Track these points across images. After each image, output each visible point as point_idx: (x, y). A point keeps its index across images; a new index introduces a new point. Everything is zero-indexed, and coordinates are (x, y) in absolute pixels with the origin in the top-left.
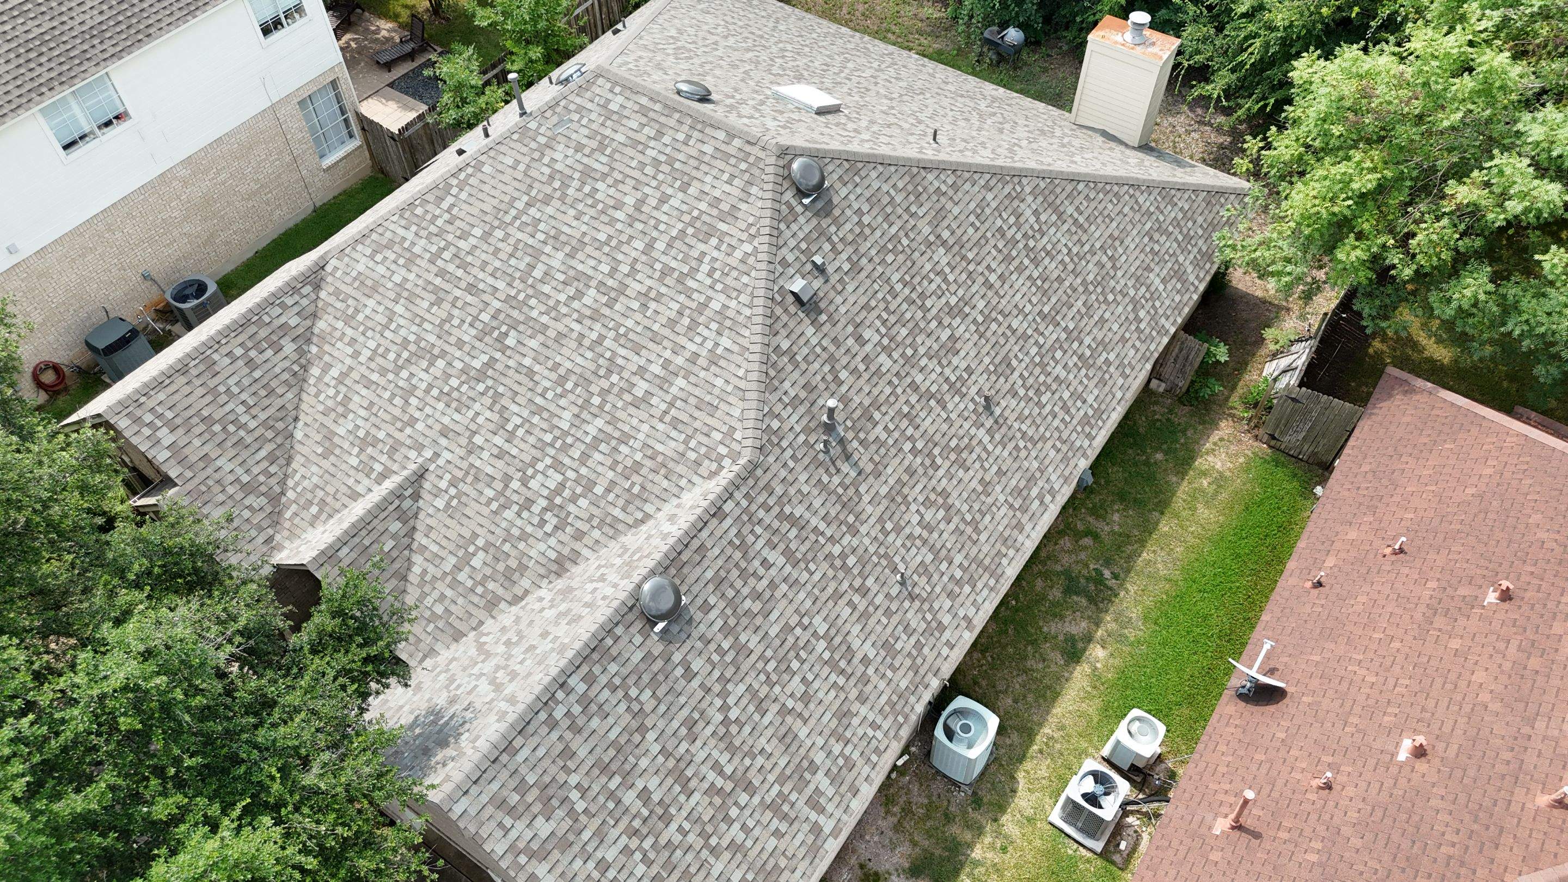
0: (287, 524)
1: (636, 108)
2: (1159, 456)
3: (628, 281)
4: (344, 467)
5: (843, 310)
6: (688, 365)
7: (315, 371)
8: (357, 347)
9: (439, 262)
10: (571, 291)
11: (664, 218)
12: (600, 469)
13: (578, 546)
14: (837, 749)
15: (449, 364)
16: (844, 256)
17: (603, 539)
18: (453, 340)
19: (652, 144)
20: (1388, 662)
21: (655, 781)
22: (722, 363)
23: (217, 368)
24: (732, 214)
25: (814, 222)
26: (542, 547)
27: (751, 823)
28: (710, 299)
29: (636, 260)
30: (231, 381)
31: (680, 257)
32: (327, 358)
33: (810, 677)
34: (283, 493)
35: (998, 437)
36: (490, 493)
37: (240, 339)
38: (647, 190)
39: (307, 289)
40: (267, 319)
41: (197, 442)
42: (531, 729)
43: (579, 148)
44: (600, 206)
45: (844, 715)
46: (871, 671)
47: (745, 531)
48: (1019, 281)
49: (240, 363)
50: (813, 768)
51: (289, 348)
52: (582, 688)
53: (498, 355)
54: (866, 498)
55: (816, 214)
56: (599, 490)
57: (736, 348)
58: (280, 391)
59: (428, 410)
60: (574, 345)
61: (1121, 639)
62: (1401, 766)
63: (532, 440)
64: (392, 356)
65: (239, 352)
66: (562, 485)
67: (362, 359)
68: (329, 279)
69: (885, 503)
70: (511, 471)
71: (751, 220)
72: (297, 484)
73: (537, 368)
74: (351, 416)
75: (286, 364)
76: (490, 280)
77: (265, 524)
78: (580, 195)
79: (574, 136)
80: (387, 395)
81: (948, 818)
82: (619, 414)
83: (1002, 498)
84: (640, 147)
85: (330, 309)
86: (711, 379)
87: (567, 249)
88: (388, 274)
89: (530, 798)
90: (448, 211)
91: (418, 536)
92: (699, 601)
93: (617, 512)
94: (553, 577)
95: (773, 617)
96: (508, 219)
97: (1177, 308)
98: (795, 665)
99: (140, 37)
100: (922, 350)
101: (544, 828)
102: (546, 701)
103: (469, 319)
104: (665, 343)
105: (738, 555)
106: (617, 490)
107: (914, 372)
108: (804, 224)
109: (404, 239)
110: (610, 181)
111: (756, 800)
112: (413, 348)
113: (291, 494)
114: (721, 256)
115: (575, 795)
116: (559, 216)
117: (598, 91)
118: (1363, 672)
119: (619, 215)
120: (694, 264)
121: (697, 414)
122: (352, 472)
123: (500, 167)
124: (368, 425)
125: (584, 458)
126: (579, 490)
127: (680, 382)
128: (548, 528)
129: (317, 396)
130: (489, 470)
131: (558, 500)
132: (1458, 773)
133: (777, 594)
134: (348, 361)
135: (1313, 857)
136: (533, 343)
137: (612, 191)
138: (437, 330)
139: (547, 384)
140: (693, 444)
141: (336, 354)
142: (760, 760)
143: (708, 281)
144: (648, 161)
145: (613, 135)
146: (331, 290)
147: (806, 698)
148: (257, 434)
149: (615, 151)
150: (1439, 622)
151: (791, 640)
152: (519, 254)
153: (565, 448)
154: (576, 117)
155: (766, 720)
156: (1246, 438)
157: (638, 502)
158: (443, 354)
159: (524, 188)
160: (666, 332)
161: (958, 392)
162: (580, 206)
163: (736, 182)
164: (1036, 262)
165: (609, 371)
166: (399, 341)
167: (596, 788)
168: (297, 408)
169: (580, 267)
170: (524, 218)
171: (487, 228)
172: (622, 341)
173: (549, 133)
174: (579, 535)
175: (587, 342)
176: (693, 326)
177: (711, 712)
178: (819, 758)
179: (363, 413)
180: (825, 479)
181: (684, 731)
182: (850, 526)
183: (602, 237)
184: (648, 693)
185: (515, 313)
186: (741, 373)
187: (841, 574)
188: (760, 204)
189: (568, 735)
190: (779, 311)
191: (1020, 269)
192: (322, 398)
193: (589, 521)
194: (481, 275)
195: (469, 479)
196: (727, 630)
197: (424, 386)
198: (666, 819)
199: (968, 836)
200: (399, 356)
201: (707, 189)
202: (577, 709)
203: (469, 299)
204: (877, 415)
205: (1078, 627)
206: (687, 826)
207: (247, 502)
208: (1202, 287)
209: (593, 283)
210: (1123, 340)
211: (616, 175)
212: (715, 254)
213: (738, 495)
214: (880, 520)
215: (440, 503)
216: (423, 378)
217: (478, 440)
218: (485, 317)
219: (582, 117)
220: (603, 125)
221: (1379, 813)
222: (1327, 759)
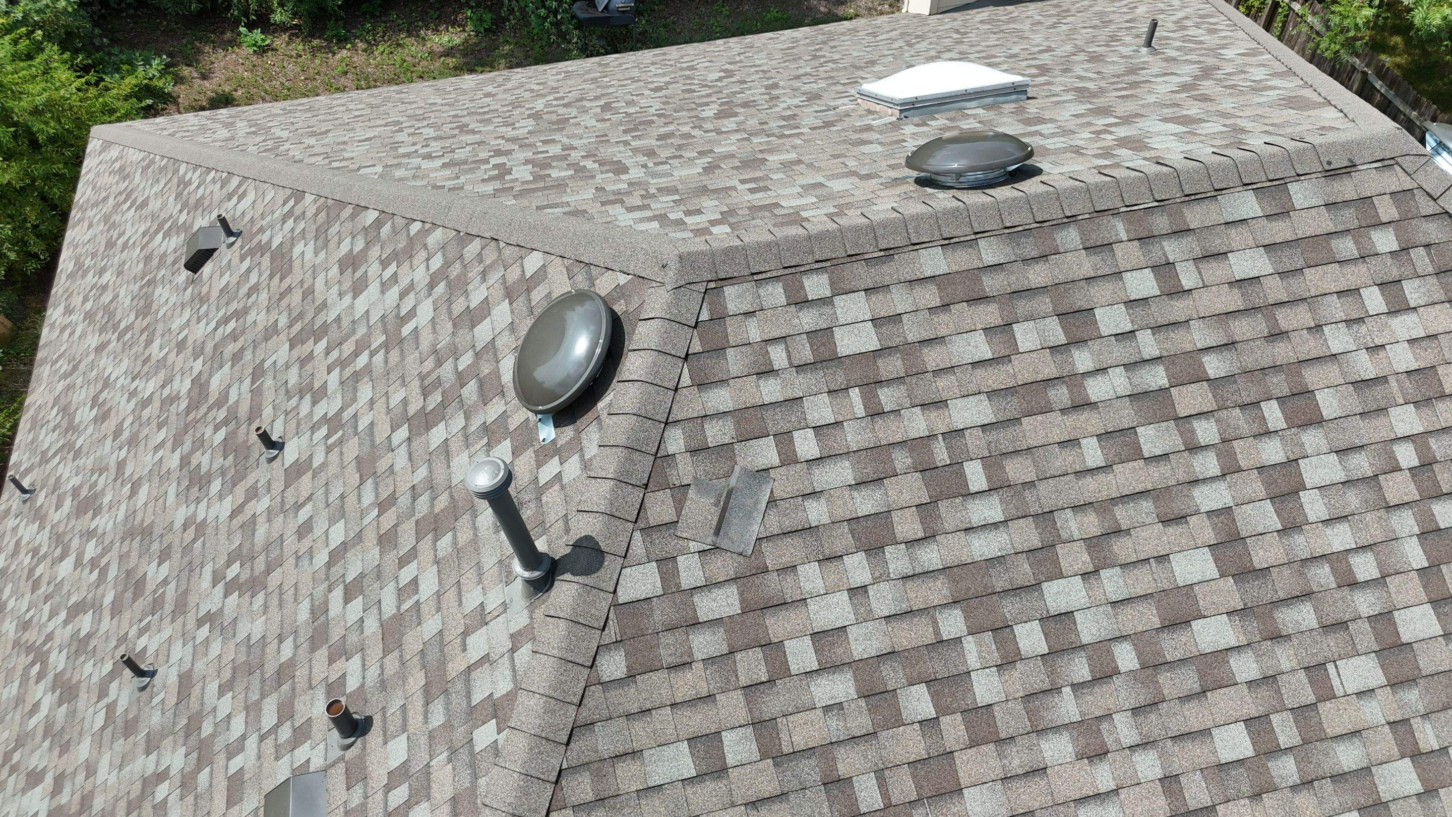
1: (930, 296)
11: (1342, 537)
19: (1083, 360)
38: (1208, 498)
43: (874, 537)
79: (817, 513)
84: (1060, 395)
110: (1073, 558)
117: (754, 331)
144: (1125, 416)
145: (940, 422)
149: (993, 463)
154: (764, 453)
163: (1413, 292)
173: (723, 566)
201: (1365, 366)
211: (1070, 525)
219: (784, 439)
220: (875, 413)
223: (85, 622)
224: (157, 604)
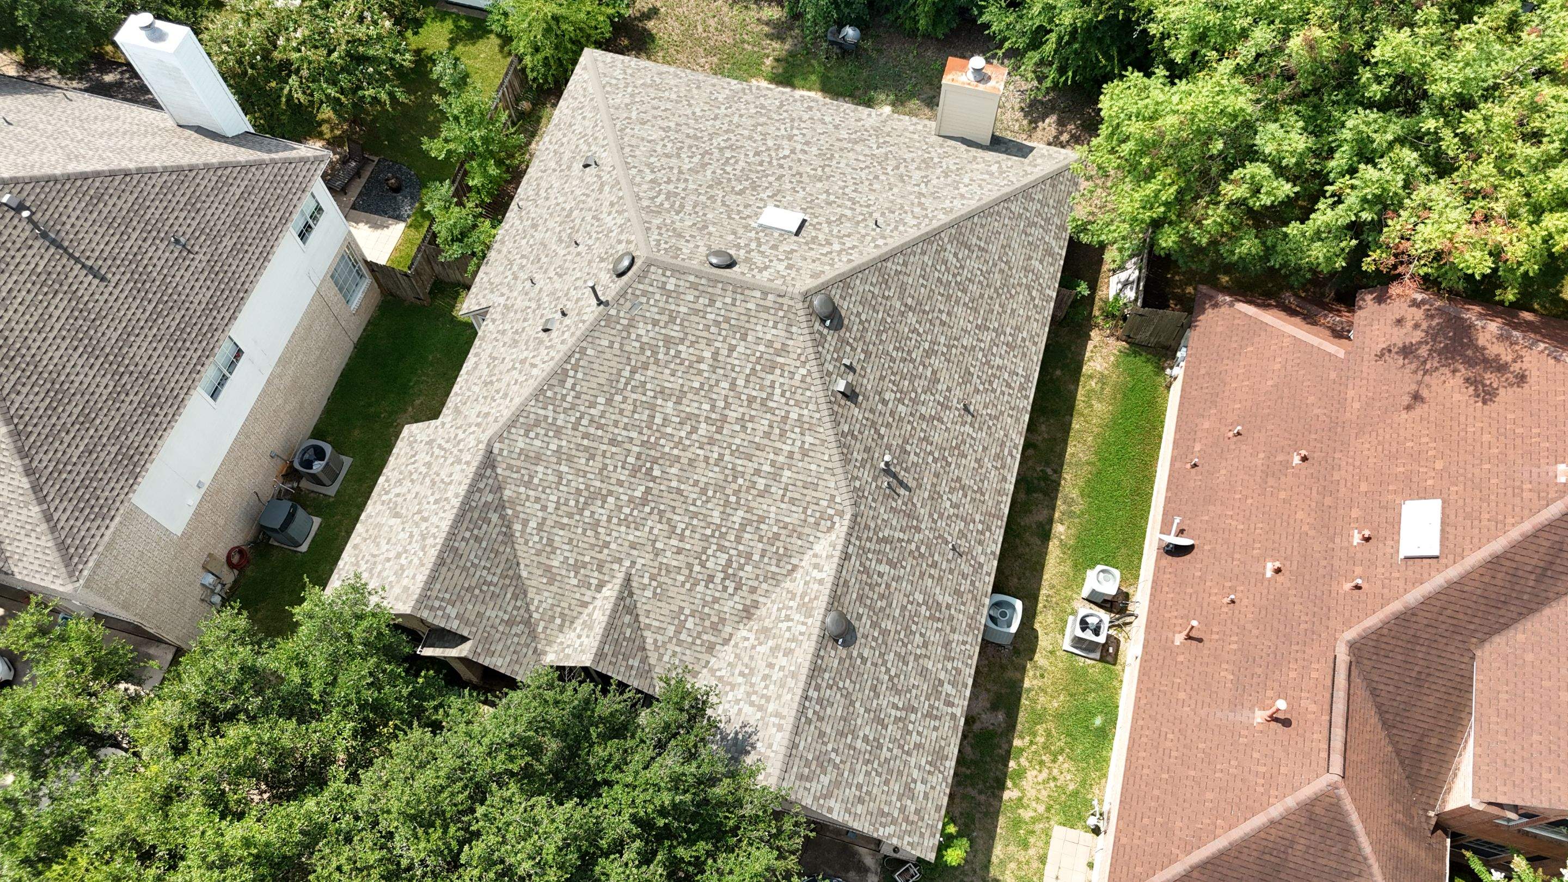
0: (542, 636)
1: (688, 285)
2: (1058, 372)
3: (727, 412)
4: (568, 587)
5: (869, 387)
6: (787, 461)
7: (517, 527)
8: (543, 502)
9: (581, 428)
10: (688, 428)
11: (737, 362)
12: (751, 544)
13: (755, 597)
14: (949, 666)
15: (618, 498)
16: (859, 350)
17: (770, 588)
18: (613, 481)
19: (709, 309)
20: (1247, 513)
21: (868, 728)
22: (811, 454)
23: (460, 552)
24: (784, 350)
25: (836, 335)
26: (731, 603)
27: (921, 729)
28: (788, 412)
29: (726, 396)
30: (472, 557)
31: (757, 387)
32: (522, 515)
33: (923, 631)
34: (531, 617)
35: (977, 426)
36: (682, 578)
37: (465, 526)
38: (717, 344)
39: (489, 472)
40: (474, 504)
41: (470, 607)
42: (800, 730)
43: (655, 323)
44: (687, 363)
45: (947, 644)
46: (953, 611)
47: (863, 560)
48: (958, 310)
49: (472, 541)
50: (941, 683)
51: (495, 518)
52: (816, 694)
53: (651, 484)
54: (919, 505)
55: (836, 330)
56: (756, 557)
57: (817, 442)
58: (501, 550)
59: (614, 534)
60: (703, 465)
61: (1071, 514)
62: (1269, 580)
63: (697, 536)
64: (572, 503)
65: (467, 534)
66: (730, 561)
67: (550, 510)
68: (499, 458)
69: (929, 502)
70: (691, 560)
71: (799, 351)
72: (538, 608)
73: (682, 487)
74: (558, 552)
75: (498, 529)
76: (624, 433)
77: (529, 641)
78: (667, 358)
79: (648, 314)
80: (580, 531)
81: (1003, 668)
82: (752, 504)
83: (990, 465)
84: (701, 314)
85: (509, 480)
86: (807, 466)
87: (674, 399)
88: (545, 445)
89: (813, 768)
90: (573, 389)
91: (642, 619)
92: (855, 615)
93: (773, 569)
94: (745, 621)
95: (894, 605)
96: (621, 386)
97: (1054, 277)
98: (914, 628)
99: (241, 295)
100: (919, 390)
101: (825, 780)
102: (802, 711)
103: (620, 464)
104: (767, 449)
105: (865, 576)
106: (768, 554)
107: (919, 407)
108: (832, 339)
109: (546, 417)
110: (687, 343)
111: (919, 715)
112: (585, 493)
113: (535, 615)
114: (786, 381)
115: (833, 755)
116: (658, 376)
117: (653, 277)
118: (1234, 523)
119: (703, 366)
120: (769, 390)
121: (805, 492)
122: (576, 589)
123: (600, 349)
124: (574, 555)
125: (738, 539)
126: (742, 561)
127: (787, 473)
128: (731, 590)
129: (526, 543)
130: (675, 563)
131: (730, 571)
132: (1300, 579)
133: (892, 590)
134: (540, 514)
135: (1234, 647)
136: (673, 470)
137: (691, 350)
138: (599, 477)
139: (695, 496)
140: (809, 512)
141: (528, 511)
142: (914, 691)
143: (783, 400)
144: (711, 323)
145: (677, 309)
146: (504, 466)
147: (925, 645)
148: (500, 585)
149: (682, 320)
150: (1271, 481)
151: (907, 614)
152: (639, 410)
153: (723, 536)
154: (644, 300)
155: (910, 668)
156: (1111, 341)
157: (785, 559)
158: (610, 493)
159: (624, 361)
160: (766, 441)
161: (947, 407)
162: (672, 366)
163: (780, 326)
164: (964, 291)
165: (735, 477)
166: (573, 491)
167: (841, 747)
168: (515, 557)
169: (688, 410)
170: (633, 383)
171: (608, 396)
172: (737, 454)
173: (628, 316)
174: (753, 590)
175: (712, 461)
176: (783, 433)
177: (881, 676)
178: (942, 675)
179: (567, 547)
180: (894, 505)
181: (872, 694)
182: (915, 528)
183: (697, 385)
184: (848, 681)
185: (653, 453)
186: (826, 458)
187: (920, 560)
188: (801, 338)
189: (819, 724)
190: (836, 408)
191: (957, 302)
192: (531, 544)
193: (757, 579)
194: (616, 431)
195: (663, 572)
196: (874, 625)
197: (605, 518)
198: (880, 747)
199: (1018, 675)
200: (577, 502)
201: (760, 335)
202: (818, 708)
203: (614, 449)
204: (908, 448)
205: (1042, 517)
206: (891, 746)
207: (513, 632)
208: (1064, 254)
209: (702, 419)
210: (1028, 318)
211: (690, 337)
212: (782, 380)
213: (853, 540)
214: (931, 515)
215: (649, 593)
216: (602, 514)
217: (659, 545)
218: (631, 460)
219: (649, 299)
220: (667, 302)
221: (1263, 612)
222: (1228, 584)
223: (524, 261)
224: (541, 268)
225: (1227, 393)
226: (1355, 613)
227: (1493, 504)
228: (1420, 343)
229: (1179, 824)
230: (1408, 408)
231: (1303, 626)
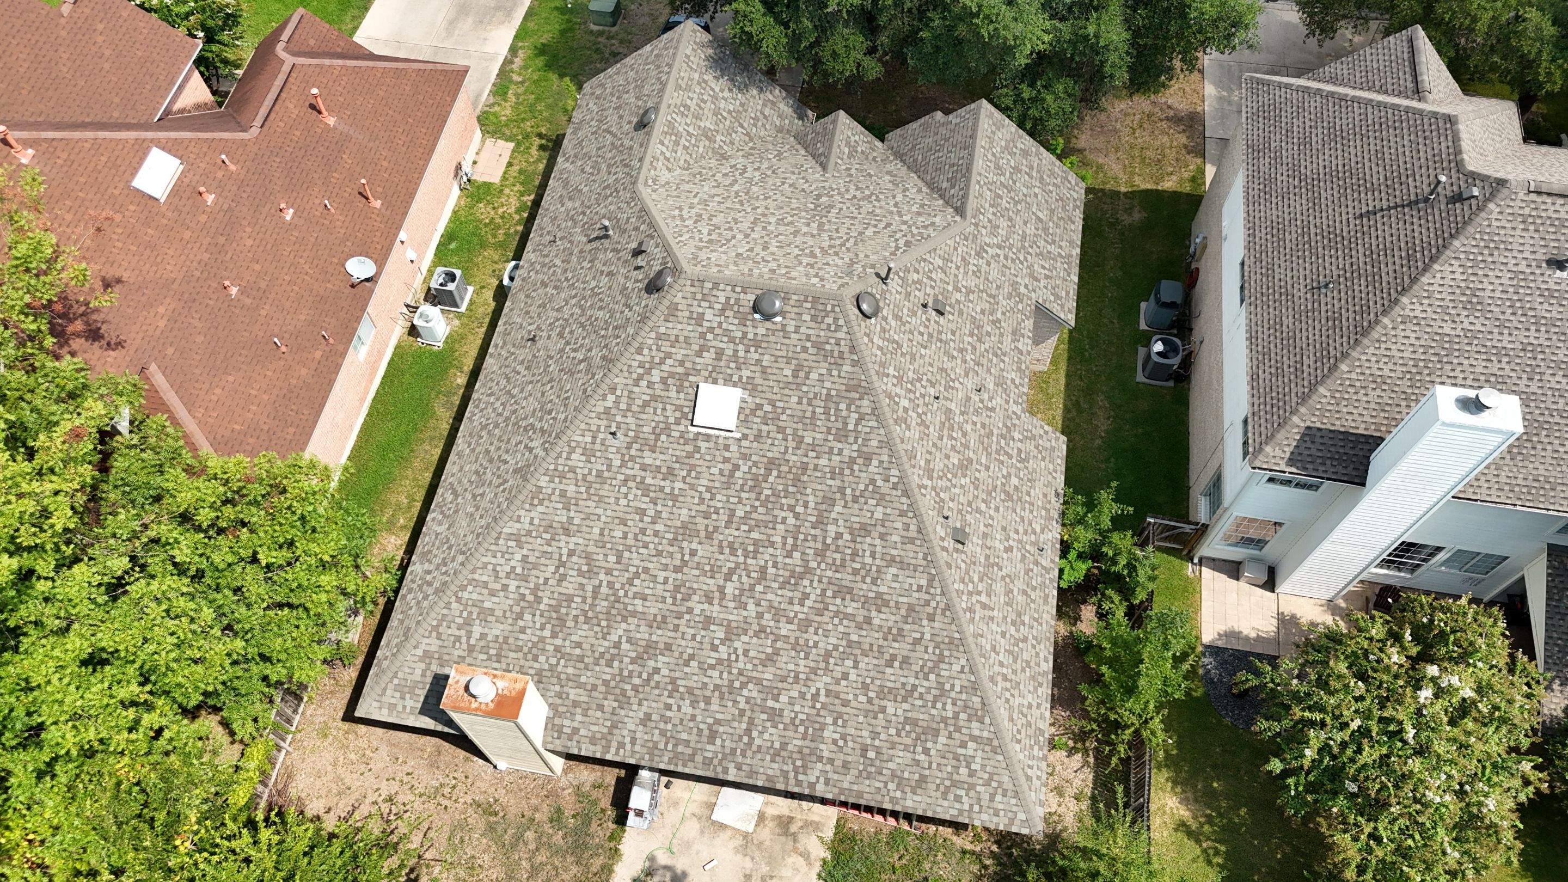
18: (848, 204)
22: (673, 208)
23: (962, 151)
28: (695, 224)
29: (753, 232)
30: (953, 155)
37: (965, 164)
38: (765, 253)
40: (963, 180)
41: (944, 132)
44: (792, 246)
49: (956, 161)
51: (945, 185)
53: (814, 201)
57: (667, 212)
58: (934, 174)
60: (770, 207)
62: (292, 207)
65: (961, 162)
72: (897, 164)
75: (940, 181)
76: (844, 221)
78: (810, 249)
79: (835, 268)
85: (940, 206)
86: (676, 203)
87: (802, 232)
96: (852, 239)
103: (844, 210)
104: (713, 211)
110: (793, 254)
116: (819, 242)
119: (776, 244)
121: (678, 195)
127: (695, 202)
136: (796, 206)
137: (789, 251)
139: (775, 196)
141: (919, 195)
143: (699, 228)
148: (928, 158)
149: (800, 264)
152: (833, 229)
153: (748, 182)
159: (852, 249)
160: (714, 214)
165: (740, 202)
170: (842, 240)
171: (864, 235)
172: (740, 210)
176: (699, 216)
183: (781, 237)
185: (816, 213)
192: (912, 184)
207: (910, 145)
211: (792, 257)
212: (701, 236)
218: (835, 211)
221: (305, 186)
222: (327, 222)
225: (275, 391)
226: (235, 147)
227: (93, 164)
228: (79, 336)
229: (408, 88)
230: (119, 281)
231: (278, 160)
